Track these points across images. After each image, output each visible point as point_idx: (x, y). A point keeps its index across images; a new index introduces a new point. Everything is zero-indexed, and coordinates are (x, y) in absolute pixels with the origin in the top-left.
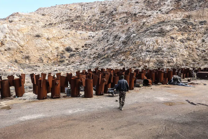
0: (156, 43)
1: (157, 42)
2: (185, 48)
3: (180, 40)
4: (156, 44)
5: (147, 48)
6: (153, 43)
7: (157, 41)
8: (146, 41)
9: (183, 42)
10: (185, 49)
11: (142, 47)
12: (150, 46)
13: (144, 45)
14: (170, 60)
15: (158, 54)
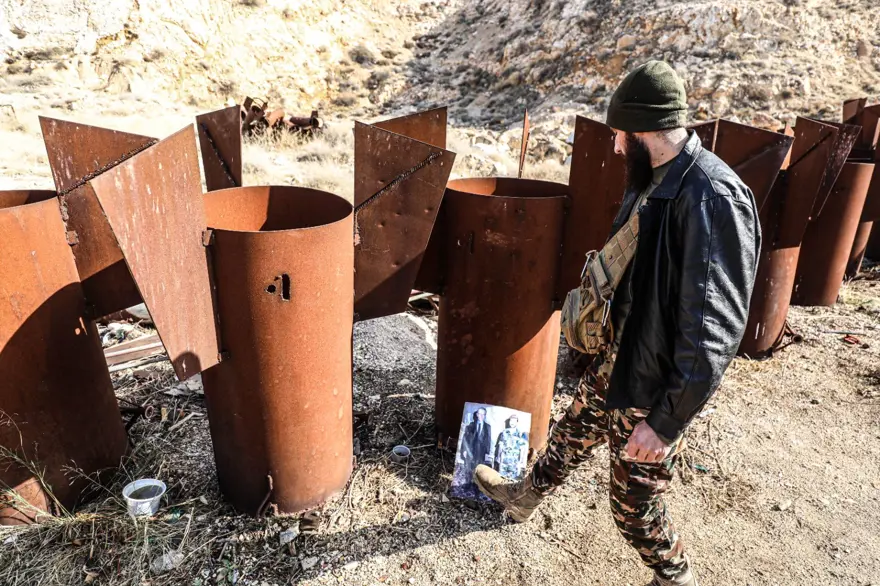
0: (731, 20)
1: (734, 19)
2: (834, 41)
3: (818, 9)
4: (732, 26)
5: (694, 44)
6: (719, 21)
7: (735, 14)
8: (688, 13)
9: (829, 17)
10: (833, 46)
11: (674, 38)
12: (705, 35)
13: (681, 30)
14: (791, 85)
15: (745, 66)
